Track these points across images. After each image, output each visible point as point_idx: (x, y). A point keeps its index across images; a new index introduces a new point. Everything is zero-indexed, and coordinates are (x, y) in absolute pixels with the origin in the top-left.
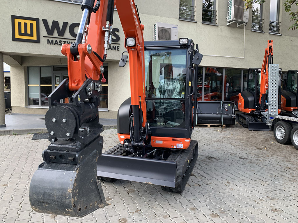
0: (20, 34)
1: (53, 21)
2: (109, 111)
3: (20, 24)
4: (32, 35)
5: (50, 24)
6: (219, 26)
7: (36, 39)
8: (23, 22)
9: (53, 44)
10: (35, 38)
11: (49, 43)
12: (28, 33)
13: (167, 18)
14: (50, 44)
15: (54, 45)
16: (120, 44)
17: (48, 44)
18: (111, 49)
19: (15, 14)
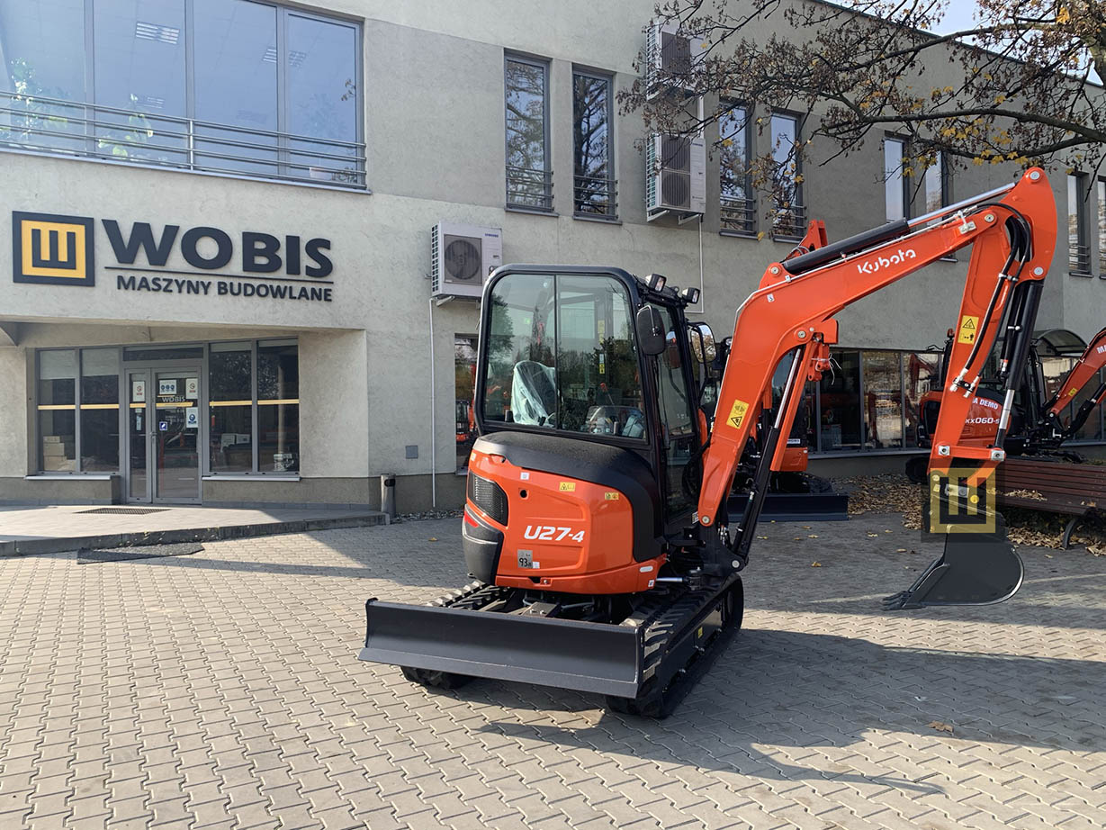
0: (37, 262)
1: (135, 223)
2: (301, 478)
3: (36, 234)
4: (71, 264)
5: (126, 233)
6: (625, 224)
7: (84, 277)
8: (45, 228)
9: (134, 289)
10: (80, 272)
11: (122, 287)
12: (60, 260)
13: (471, 208)
14: (126, 288)
15: (136, 292)
16: (332, 283)
17: (119, 288)
18: (308, 299)
19: (21, 208)
